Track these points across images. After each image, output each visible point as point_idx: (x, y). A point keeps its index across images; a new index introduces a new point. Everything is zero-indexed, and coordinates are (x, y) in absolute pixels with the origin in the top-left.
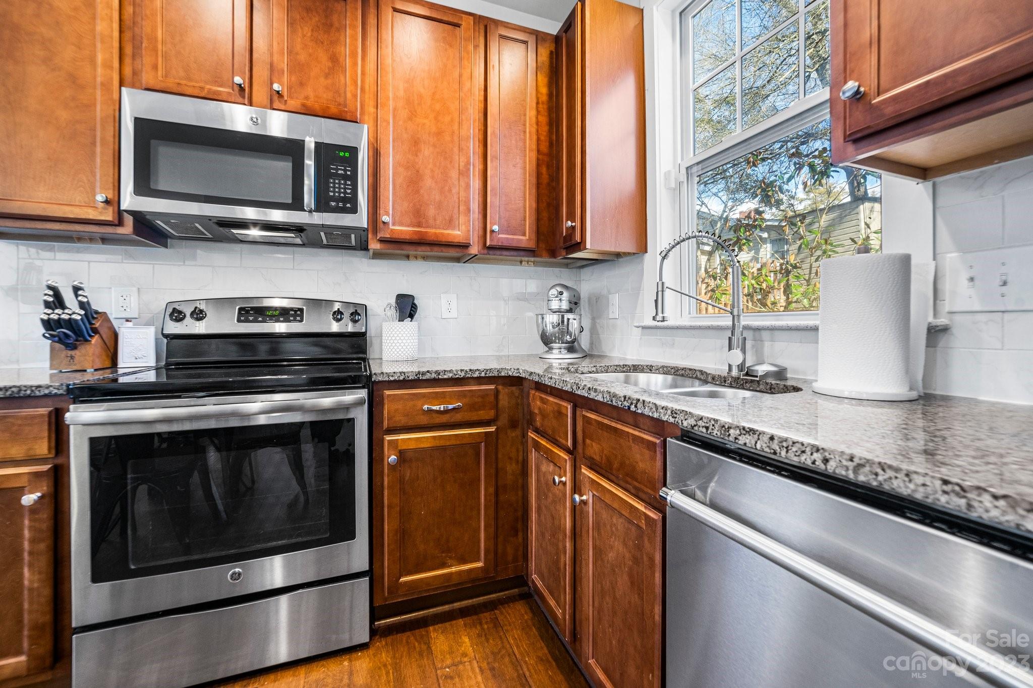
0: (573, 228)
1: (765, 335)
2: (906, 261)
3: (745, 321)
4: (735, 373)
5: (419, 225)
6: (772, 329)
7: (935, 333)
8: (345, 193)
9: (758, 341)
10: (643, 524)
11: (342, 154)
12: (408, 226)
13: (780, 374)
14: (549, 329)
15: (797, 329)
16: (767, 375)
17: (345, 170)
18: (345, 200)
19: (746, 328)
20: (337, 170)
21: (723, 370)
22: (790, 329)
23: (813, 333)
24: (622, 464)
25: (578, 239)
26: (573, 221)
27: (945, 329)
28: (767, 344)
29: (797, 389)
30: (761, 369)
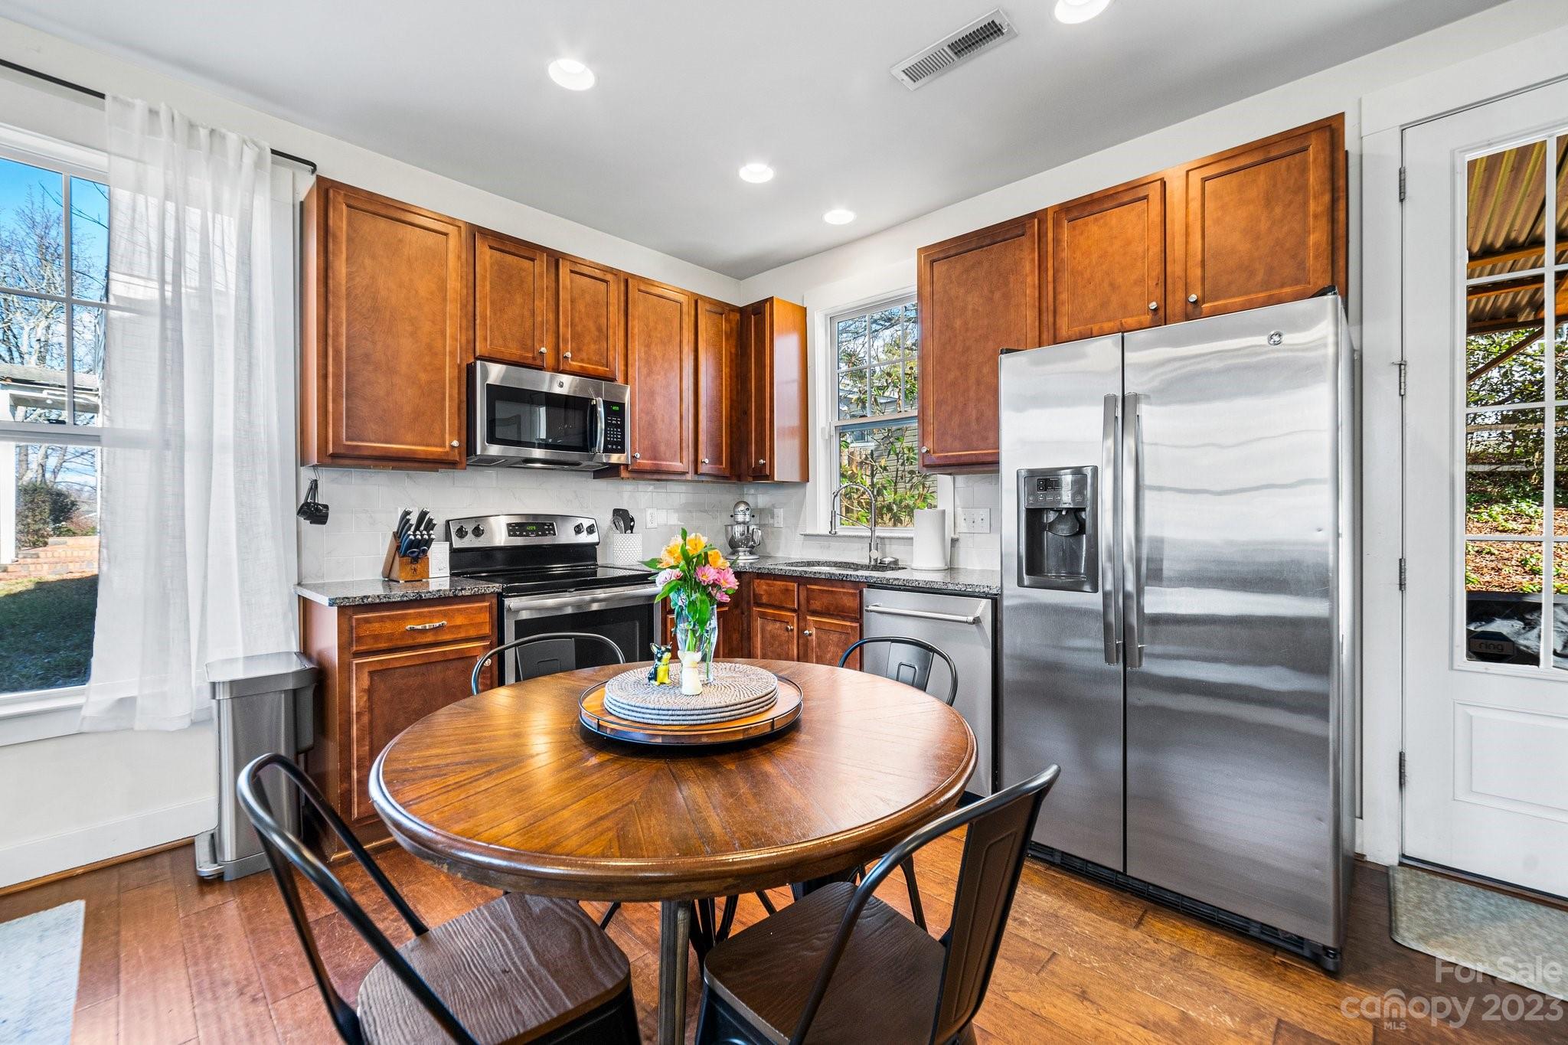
0: (764, 464)
1: (887, 541)
2: (944, 512)
3: (877, 534)
4: (873, 563)
5: (655, 459)
6: (891, 538)
7: (954, 541)
8: (617, 438)
9: (884, 544)
10: (849, 631)
11: (614, 408)
12: (648, 460)
13: (896, 562)
14: (738, 535)
15: (903, 538)
16: (890, 563)
17: (617, 421)
18: (617, 443)
19: (878, 537)
20: (612, 420)
21: (866, 562)
22: (899, 538)
23: (910, 541)
24: (837, 607)
25: (768, 473)
26: (765, 460)
27: (957, 540)
28: (887, 546)
29: (904, 568)
30: (887, 560)
